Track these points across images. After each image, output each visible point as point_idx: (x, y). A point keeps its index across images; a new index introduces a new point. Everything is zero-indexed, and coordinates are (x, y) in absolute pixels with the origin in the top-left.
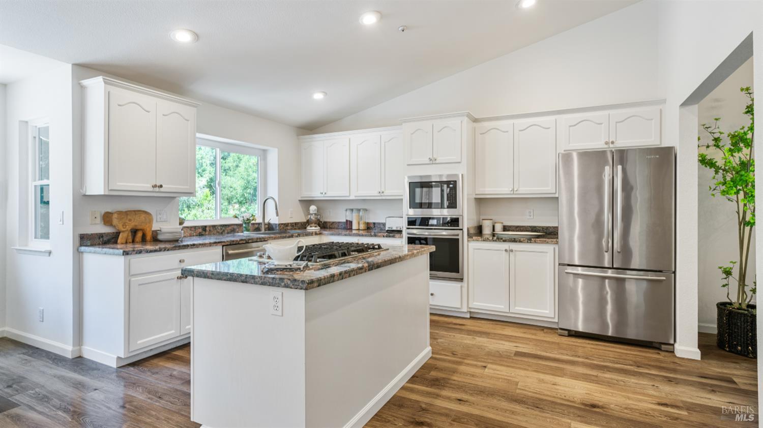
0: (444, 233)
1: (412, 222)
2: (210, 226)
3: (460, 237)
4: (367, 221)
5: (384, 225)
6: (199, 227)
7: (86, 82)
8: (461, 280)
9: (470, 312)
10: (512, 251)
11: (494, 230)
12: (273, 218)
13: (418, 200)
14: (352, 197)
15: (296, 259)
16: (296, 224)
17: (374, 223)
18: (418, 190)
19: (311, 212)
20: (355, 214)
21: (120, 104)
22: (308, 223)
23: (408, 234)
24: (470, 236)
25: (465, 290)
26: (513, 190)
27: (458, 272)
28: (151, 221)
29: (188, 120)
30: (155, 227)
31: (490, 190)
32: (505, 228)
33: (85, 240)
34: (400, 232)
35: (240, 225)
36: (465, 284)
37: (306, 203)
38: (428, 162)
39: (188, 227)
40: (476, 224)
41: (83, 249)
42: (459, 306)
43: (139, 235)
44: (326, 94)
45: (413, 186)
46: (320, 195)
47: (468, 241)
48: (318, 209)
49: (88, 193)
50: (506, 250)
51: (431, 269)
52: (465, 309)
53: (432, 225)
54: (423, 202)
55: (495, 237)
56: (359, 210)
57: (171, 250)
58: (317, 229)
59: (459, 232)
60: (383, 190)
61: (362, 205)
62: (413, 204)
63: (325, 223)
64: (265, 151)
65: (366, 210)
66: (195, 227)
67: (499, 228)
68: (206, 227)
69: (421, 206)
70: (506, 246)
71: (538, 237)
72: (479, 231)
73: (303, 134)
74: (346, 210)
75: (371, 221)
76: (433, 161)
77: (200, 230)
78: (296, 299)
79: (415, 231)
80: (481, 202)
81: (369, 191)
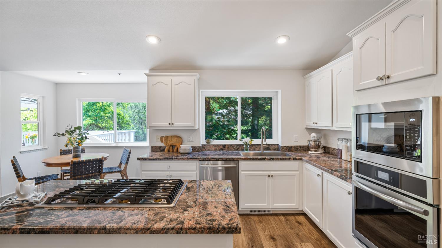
2: (228, 145)
6: (221, 145)
21: (153, 84)
29: (190, 85)
33: (154, 149)
38: (379, 83)
39: (213, 145)
46: (313, 124)
57: (162, 160)
64: (277, 92)
66: (218, 145)
68: (225, 145)
74: (339, 140)
76: (385, 81)
77: (221, 147)
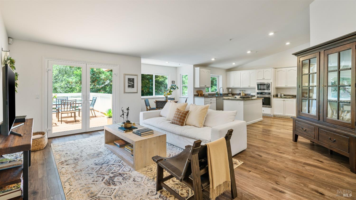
0: (267, 96)
1: (258, 93)
3: (271, 97)
4: (245, 93)
5: (250, 94)
7: (195, 68)
8: (271, 107)
9: (274, 115)
10: (285, 100)
11: (281, 95)
12: (221, 92)
13: (259, 88)
14: (241, 87)
15: (240, 98)
16: (226, 94)
17: (247, 94)
18: (260, 86)
19: (230, 91)
20: (242, 92)
21: (201, 71)
22: (229, 93)
23: (257, 96)
24: (273, 97)
25: (272, 110)
26: (286, 86)
27: (270, 105)
28: (203, 92)
30: (203, 93)
31: (279, 86)
32: (284, 95)
33: (195, 96)
34: (255, 96)
35: (215, 94)
36: (272, 108)
37: (228, 89)
38: (262, 79)
40: (276, 94)
41: (195, 97)
42: (270, 113)
43: (201, 95)
44: (235, 63)
45: (258, 85)
46: (232, 87)
47: (273, 98)
48: (231, 90)
49: (196, 87)
50: (283, 100)
51: (263, 105)
52: (272, 114)
53: (263, 94)
54: (261, 88)
55: (281, 97)
56: (243, 91)
57: (207, 98)
58: (231, 95)
59: (271, 96)
60: (250, 85)
61: (244, 89)
62: (258, 89)
63: (233, 94)
64: (218, 76)
65: (245, 91)
67: (282, 95)
69: (260, 89)
70: (283, 99)
71: (293, 97)
72: (277, 96)
73: (228, 71)
74: (239, 90)
75: (246, 93)
76: (264, 79)
78: (242, 102)
79: (259, 96)
80: (277, 89)
81: (245, 86)
